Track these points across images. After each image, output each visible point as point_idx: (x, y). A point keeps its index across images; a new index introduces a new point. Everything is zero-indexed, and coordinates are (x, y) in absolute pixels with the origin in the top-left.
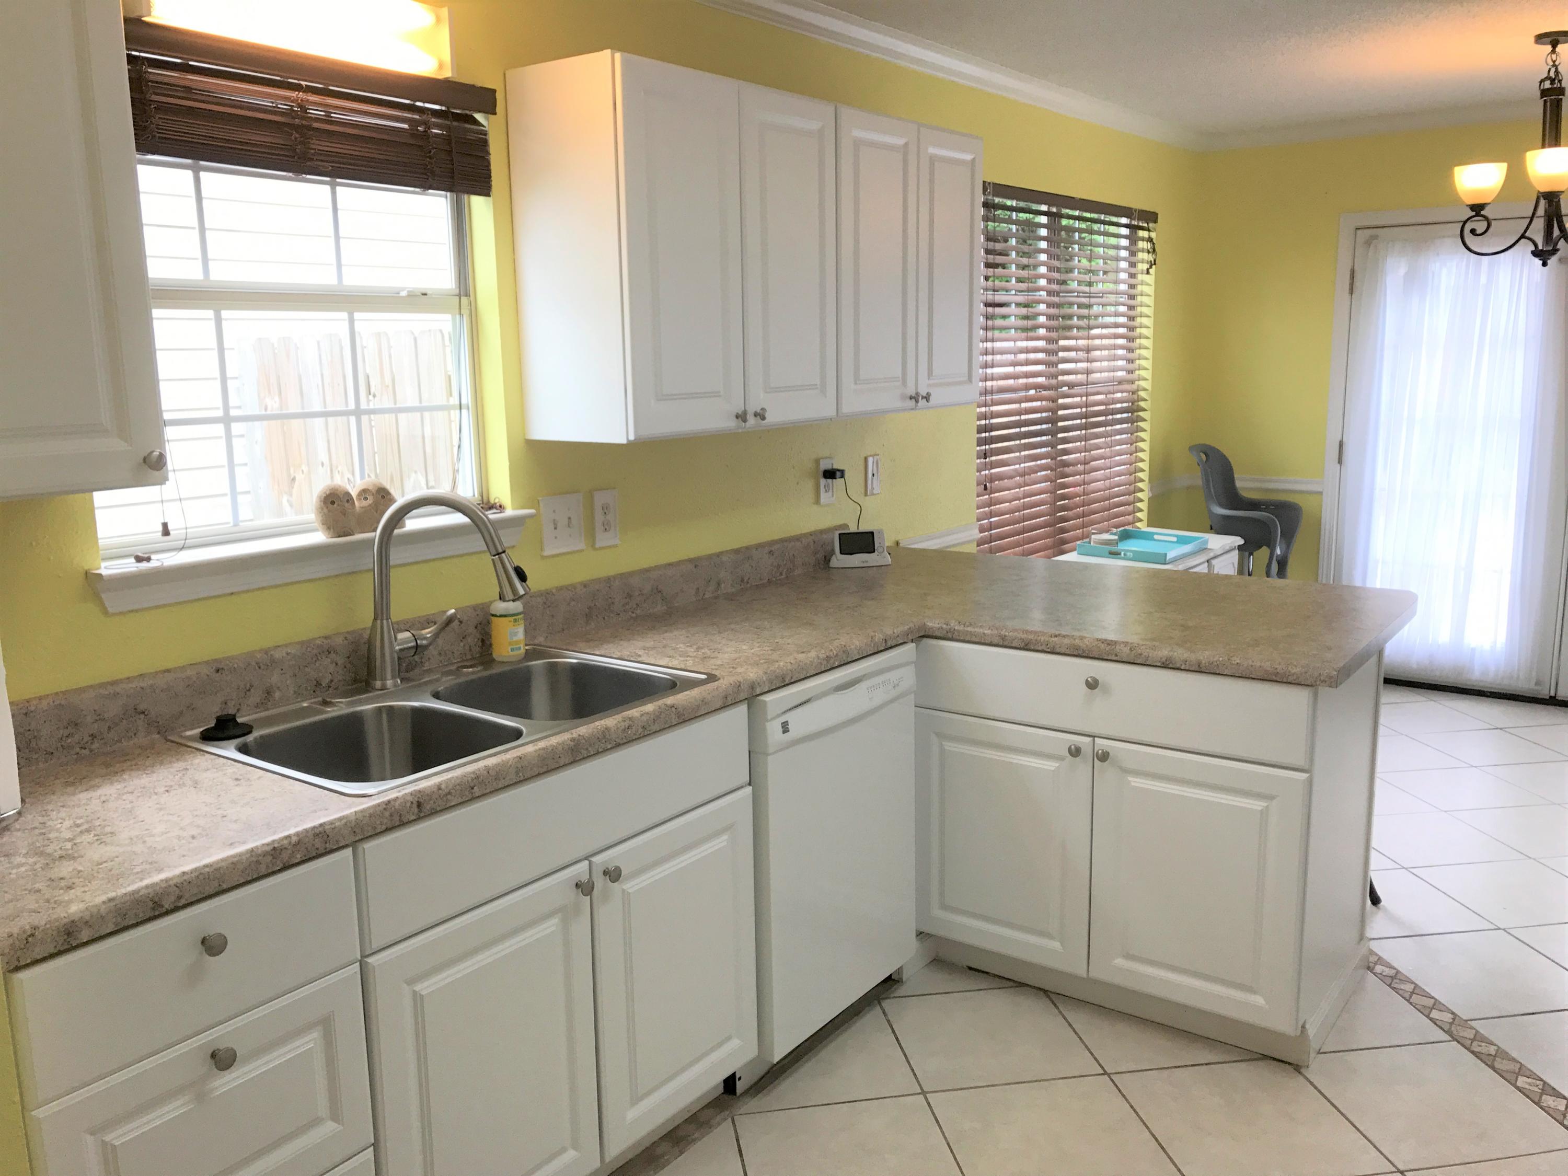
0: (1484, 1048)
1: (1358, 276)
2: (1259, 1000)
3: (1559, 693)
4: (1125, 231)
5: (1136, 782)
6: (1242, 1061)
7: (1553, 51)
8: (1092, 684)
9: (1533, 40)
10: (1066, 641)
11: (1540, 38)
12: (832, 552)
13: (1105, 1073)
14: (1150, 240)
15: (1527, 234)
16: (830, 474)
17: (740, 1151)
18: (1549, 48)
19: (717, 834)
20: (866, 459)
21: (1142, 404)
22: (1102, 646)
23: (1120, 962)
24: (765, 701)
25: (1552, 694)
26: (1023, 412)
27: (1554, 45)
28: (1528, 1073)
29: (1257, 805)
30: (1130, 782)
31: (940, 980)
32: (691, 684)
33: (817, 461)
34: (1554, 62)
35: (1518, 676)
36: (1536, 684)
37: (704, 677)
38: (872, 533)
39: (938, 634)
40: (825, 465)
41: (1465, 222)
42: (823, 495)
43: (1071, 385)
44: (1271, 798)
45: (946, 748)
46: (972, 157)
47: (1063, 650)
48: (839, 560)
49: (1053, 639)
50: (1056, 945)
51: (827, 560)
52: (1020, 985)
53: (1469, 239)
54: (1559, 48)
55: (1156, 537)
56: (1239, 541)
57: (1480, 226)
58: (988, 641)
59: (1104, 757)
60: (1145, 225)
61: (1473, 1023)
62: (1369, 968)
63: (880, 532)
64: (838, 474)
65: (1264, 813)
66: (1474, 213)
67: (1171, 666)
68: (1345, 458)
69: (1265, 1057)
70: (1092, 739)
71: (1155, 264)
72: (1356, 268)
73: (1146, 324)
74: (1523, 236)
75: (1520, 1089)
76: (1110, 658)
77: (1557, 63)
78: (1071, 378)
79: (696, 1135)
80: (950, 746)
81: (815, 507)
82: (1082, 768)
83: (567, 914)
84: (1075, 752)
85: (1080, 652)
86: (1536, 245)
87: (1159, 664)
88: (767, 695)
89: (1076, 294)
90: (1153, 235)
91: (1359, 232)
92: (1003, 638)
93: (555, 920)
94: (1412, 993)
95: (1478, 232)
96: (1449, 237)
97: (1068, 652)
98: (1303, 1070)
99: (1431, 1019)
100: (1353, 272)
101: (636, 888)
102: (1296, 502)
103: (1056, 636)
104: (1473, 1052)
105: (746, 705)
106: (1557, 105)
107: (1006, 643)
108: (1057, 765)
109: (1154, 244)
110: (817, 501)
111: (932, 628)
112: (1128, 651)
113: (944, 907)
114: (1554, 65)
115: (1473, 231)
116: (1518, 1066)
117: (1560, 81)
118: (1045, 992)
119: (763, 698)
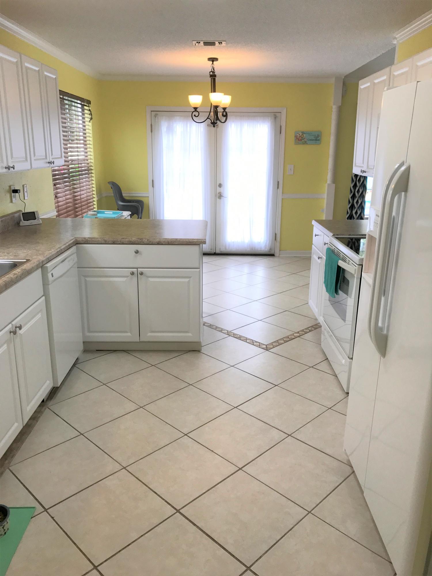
0: (237, 336)
1: (153, 127)
2: (190, 334)
3: (216, 252)
4: (80, 106)
5: (151, 280)
6: (184, 353)
7: (213, 64)
8: (137, 252)
9: (207, 59)
10: (127, 240)
11: (209, 59)
12: (20, 220)
13: (153, 366)
14: (90, 110)
15: (209, 117)
16: (15, 191)
17: (57, 415)
18: (211, 62)
19: (38, 313)
20: (23, 186)
21: (92, 168)
22: (139, 240)
23: (149, 334)
24: (47, 267)
25: (215, 252)
26: (63, 170)
27: (213, 61)
28: (248, 339)
29: (187, 280)
30: (149, 280)
31: (89, 356)
32: (22, 263)
33: (10, 187)
34: (213, 67)
35: (206, 248)
36: (211, 249)
37: (25, 260)
38: (34, 212)
39: (81, 242)
40: (13, 188)
41: (193, 112)
42: (13, 199)
43: (72, 160)
44: (190, 277)
45: (87, 280)
46: (55, 77)
47: (126, 243)
48: (24, 223)
49: (122, 240)
50: (129, 334)
51: (18, 224)
52: (115, 351)
53: (194, 117)
54: (214, 62)
55: (105, 213)
56: (131, 213)
57: (197, 114)
58: (100, 243)
59: (142, 274)
60: (87, 105)
61: (232, 331)
62: (204, 325)
63: (37, 212)
64: (18, 191)
65: (189, 282)
66: (194, 110)
67: (160, 244)
68: (154, 185)
69: (190, 351)
70: (137, 269)
71: (92, 119)
72: (152, 124)
73: (90, 139)
74: (208, 118)
75: (248, 343)
76: (141, 243)
77: (214, 67)
78: (73, 158)
79: (39, 416)
80: (88, 279)
81: (11, 204)
82: (135, 279)
83: (8, 342)
84: (133, 274)
85: (132, 243)
86: (211, 121)
87: (156, 244)
88: (46, 264)
89: (69, 128)
90: (90, 108)
91: (152, 112)
92: (106, 241)
93: (6, 345)
94: (216, 328)
95: (196, 116)
96: (178, 116)
97: (128, 243)
98: (200, 351)
99: (223, 333)
100: (151, 125)
101: (23, 332)
102: (142, 200)
103: (123, 239)
104: (235, 338)
105: (41, 269)
106: (214, 80)
107: (107, 243)
108: (126, 279)
109: (91, 112)
110: (12, 202)
111: (79, 241)
112: (147, 241)
113: (89, 331)
114: (213, 68)
115: (195, 115)
116: (246, 338)
117: (215, 73)
118: (124, 351)
119: (46, 265)
